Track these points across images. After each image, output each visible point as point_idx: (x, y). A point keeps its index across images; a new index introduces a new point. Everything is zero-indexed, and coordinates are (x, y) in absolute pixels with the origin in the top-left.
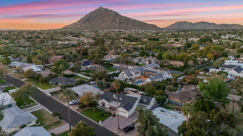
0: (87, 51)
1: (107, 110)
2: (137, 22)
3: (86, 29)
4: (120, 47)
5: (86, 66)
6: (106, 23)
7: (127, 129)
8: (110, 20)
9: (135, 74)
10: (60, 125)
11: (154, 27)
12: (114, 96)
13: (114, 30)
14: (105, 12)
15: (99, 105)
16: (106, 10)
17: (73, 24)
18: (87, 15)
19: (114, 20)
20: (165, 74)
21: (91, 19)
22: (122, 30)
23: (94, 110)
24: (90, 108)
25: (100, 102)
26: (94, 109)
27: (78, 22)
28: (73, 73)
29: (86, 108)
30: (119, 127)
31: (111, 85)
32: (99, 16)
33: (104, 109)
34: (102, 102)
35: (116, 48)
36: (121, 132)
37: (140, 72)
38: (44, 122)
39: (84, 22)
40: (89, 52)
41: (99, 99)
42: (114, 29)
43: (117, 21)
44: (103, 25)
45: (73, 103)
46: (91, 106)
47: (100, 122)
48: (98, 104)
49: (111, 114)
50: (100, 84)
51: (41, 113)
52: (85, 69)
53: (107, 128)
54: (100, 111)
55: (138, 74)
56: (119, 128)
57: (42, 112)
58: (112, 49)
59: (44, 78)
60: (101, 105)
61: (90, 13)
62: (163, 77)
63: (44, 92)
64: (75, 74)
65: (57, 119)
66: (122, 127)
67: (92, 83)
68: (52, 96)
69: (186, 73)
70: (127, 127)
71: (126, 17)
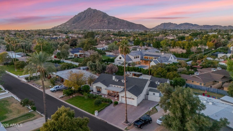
0: (76, 41)
1: (104, 96)
2: (125, 22)
3: (75, 29)
4: (112, 39)
5: (75, 54)
6: (95, 23)
7: (140, 123)
8: (99, 21)
9: (135, 58)
10: (33, 118)
11: (141, 27)
12: (114, 77)
13: (103, 30)
14: (94, 13)
15: (92, 91)
16: (95, 11)
17: (63, 24)
18: (76, 15)
19: (103, 20)
20: (171, 57)
21: (80, 19)
22: (111, 30)
23: (86, 97)
24: (80, 95)
25: (94, 87)
26: (86, 95)
27: (67, 22)
28: (59, 60)
29: (74, 96)
30: (127, 120)
31: (107, 68)
32: (88, 16)
33: (100, 96)
34: (97, 87)
35: (108, 40)
36: (132, 128)
37: (140, 56)
38: (6, 115)
39: (73, 22)
40: (78, 42)
41: (92, 83)
42: (103, 28)
43: (106, 21)
44: (92, 25)
45: (55, 89)
46: (81, 93)
47: (96, 113)
48: (91, 89)
49: (112, 102)
50: (93, 66)
51: (6, 103)
52: (73, 57)
53: (108, 122)
54: (95, 98)
55: (138, 59)
56: (127, 122)
57: (8, 102)
58: (103, 41)
59: (20, 62)
60: (95, 90)
61: (79, 14)
62: (169, 60)
63: (19, 78)
64: (61, 60)
65: (29, 109)
66: (132, 120)
67: (82, 68)
68: (29, 82)
69: (193, 58)
70: (140, 119)
71: (114, 17)
